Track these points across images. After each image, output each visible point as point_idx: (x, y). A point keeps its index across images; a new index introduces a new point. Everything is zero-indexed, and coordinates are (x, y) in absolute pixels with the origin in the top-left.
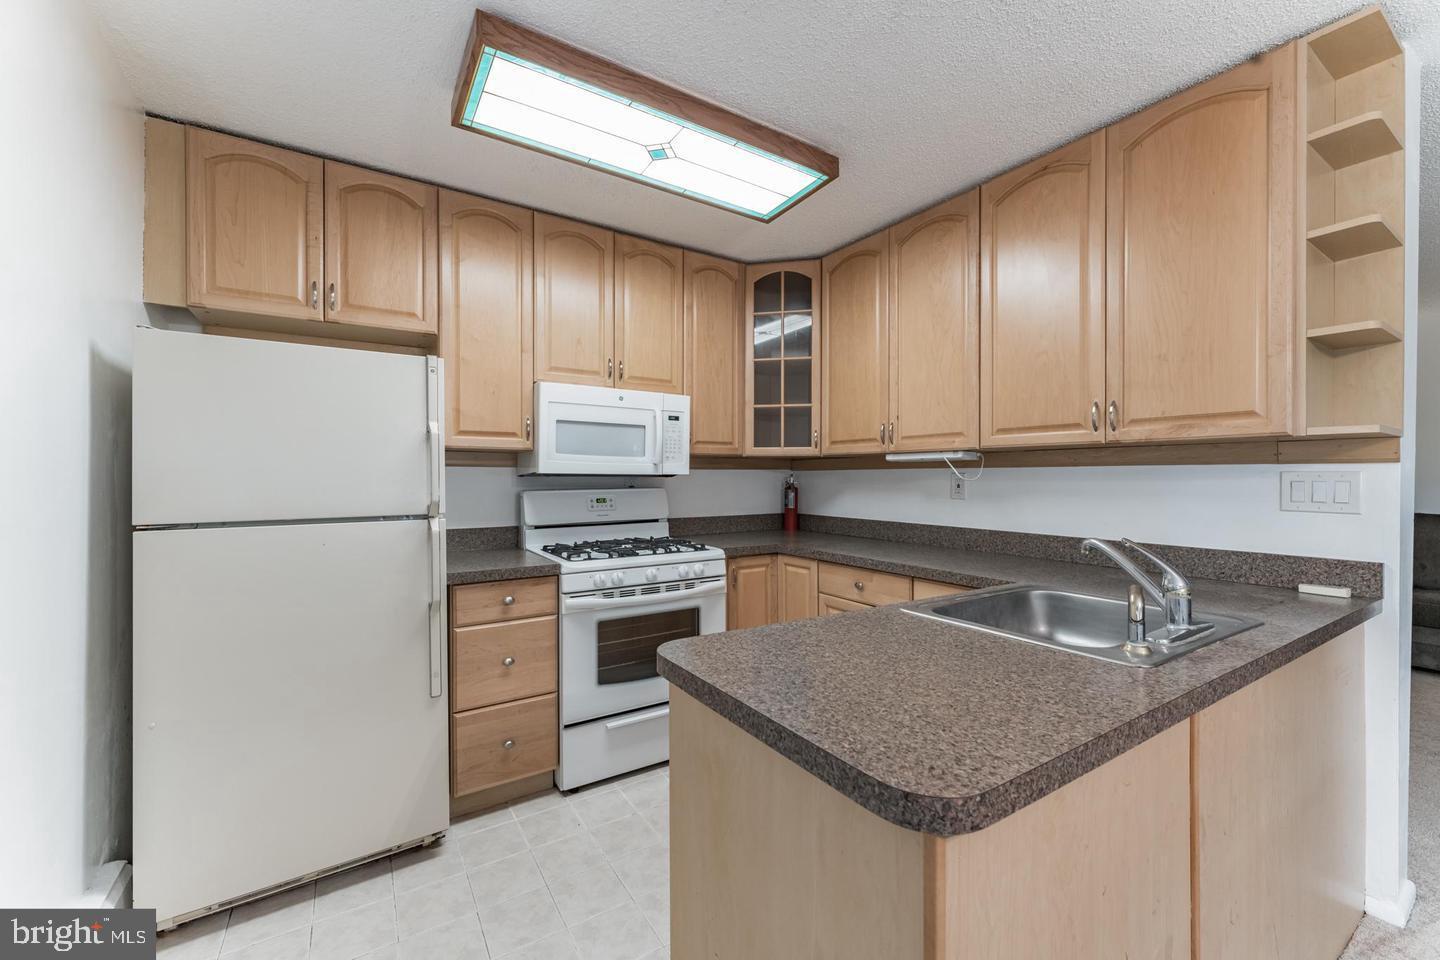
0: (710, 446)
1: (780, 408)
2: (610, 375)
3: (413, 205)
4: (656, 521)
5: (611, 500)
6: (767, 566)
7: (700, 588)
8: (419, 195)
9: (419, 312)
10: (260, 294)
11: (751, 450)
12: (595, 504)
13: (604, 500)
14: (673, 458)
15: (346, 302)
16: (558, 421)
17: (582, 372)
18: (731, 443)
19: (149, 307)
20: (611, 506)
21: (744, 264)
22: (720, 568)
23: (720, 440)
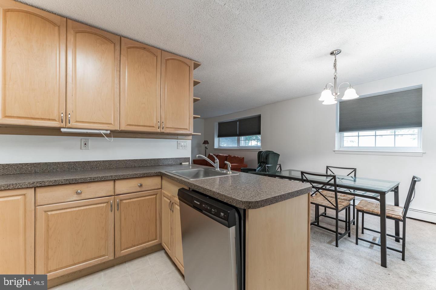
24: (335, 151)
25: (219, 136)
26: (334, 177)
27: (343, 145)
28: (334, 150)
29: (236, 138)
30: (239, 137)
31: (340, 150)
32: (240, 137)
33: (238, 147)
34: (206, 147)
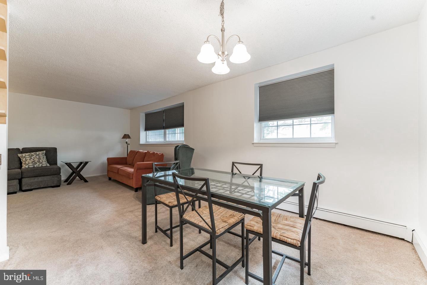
24: (253, 144)
25: (147, 129)
26: (206, 181)
27: (264, 137)
28: (253, 142)
29: (163, 131)
30: (165, 130)
31: (261, 142)
32: (167, 130)
33: (165, 142)
34: (126, 142)
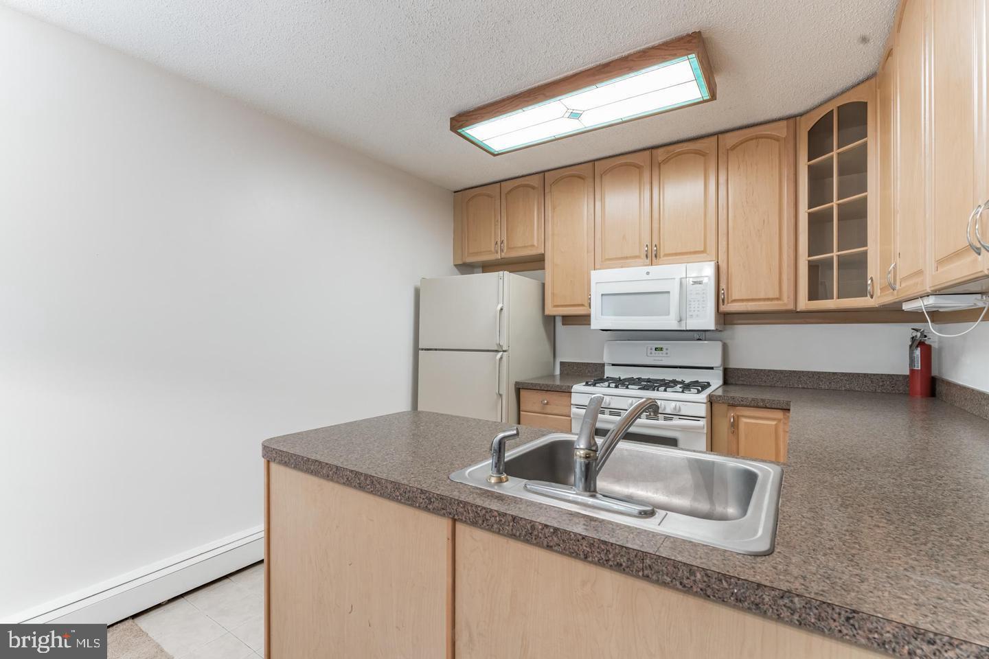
0: (750, 303)
1: (832, 258)
2: (647, 256)
3: (533, 188)
4: (712, 368)
5: (667, 349)
6: (779, 420)
7: (676, 422)
8: (535, 181)
9: (535, 244)
10: (481, 252)
11: (804, 304)
12: (654, 351)
13: (661, 349)
14: (697, 316)
15: (509, 248)
16: (602, 295)
17: (627, 258)
18: (778, 299)
19: (455, 265)
20: (667, 354)
21: (792, 119)
22: (702, 410)
23: (762, 296)
